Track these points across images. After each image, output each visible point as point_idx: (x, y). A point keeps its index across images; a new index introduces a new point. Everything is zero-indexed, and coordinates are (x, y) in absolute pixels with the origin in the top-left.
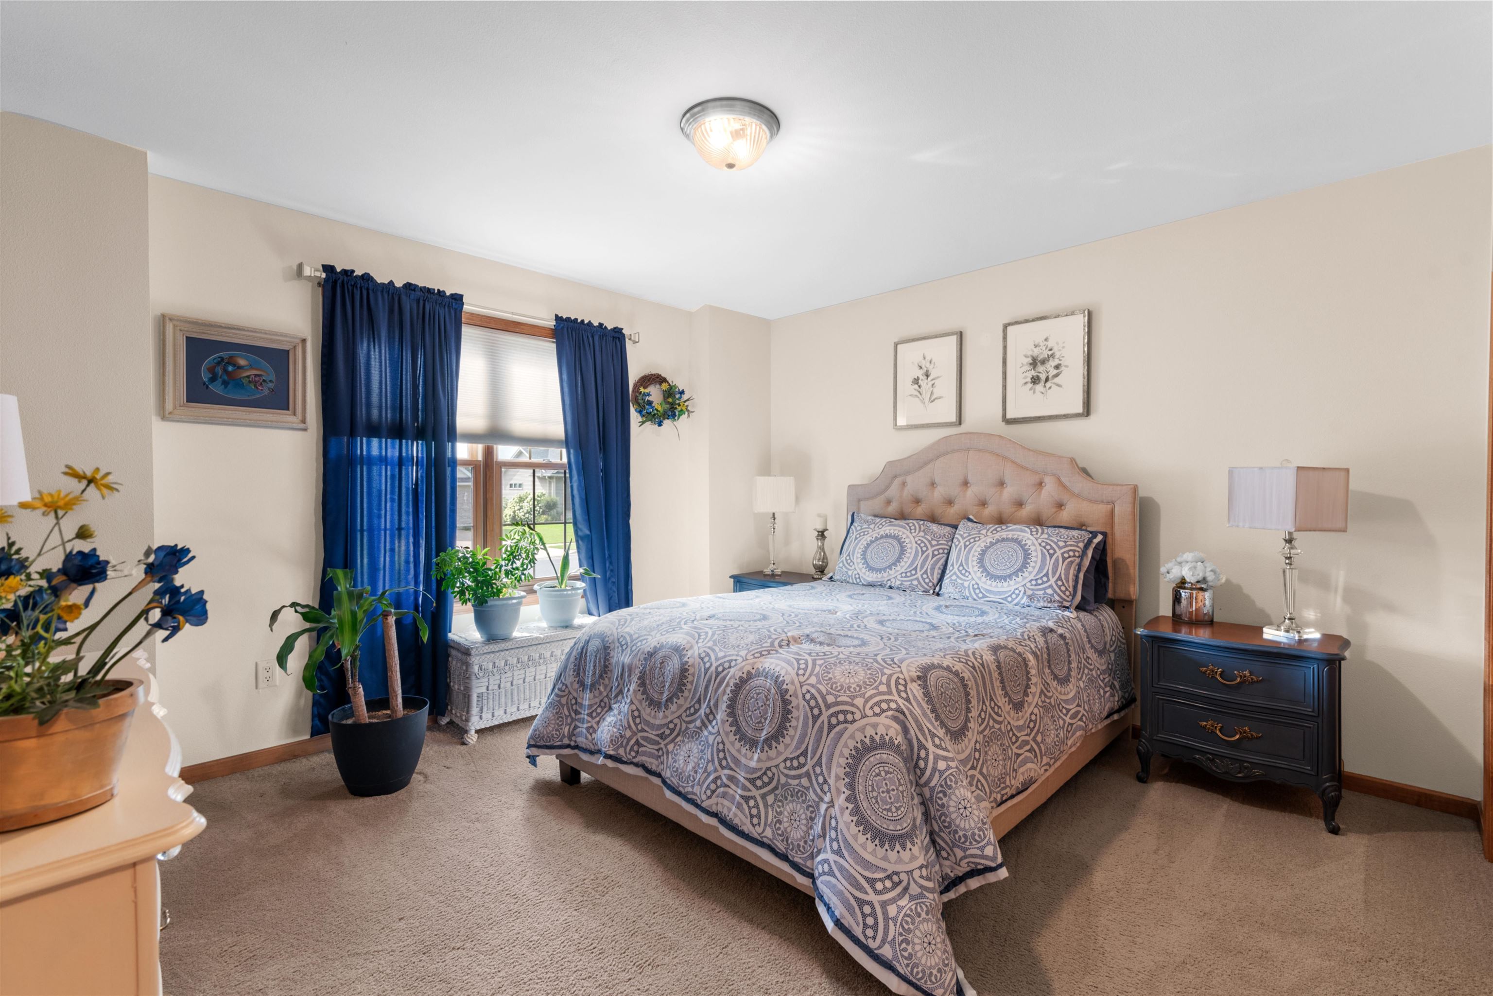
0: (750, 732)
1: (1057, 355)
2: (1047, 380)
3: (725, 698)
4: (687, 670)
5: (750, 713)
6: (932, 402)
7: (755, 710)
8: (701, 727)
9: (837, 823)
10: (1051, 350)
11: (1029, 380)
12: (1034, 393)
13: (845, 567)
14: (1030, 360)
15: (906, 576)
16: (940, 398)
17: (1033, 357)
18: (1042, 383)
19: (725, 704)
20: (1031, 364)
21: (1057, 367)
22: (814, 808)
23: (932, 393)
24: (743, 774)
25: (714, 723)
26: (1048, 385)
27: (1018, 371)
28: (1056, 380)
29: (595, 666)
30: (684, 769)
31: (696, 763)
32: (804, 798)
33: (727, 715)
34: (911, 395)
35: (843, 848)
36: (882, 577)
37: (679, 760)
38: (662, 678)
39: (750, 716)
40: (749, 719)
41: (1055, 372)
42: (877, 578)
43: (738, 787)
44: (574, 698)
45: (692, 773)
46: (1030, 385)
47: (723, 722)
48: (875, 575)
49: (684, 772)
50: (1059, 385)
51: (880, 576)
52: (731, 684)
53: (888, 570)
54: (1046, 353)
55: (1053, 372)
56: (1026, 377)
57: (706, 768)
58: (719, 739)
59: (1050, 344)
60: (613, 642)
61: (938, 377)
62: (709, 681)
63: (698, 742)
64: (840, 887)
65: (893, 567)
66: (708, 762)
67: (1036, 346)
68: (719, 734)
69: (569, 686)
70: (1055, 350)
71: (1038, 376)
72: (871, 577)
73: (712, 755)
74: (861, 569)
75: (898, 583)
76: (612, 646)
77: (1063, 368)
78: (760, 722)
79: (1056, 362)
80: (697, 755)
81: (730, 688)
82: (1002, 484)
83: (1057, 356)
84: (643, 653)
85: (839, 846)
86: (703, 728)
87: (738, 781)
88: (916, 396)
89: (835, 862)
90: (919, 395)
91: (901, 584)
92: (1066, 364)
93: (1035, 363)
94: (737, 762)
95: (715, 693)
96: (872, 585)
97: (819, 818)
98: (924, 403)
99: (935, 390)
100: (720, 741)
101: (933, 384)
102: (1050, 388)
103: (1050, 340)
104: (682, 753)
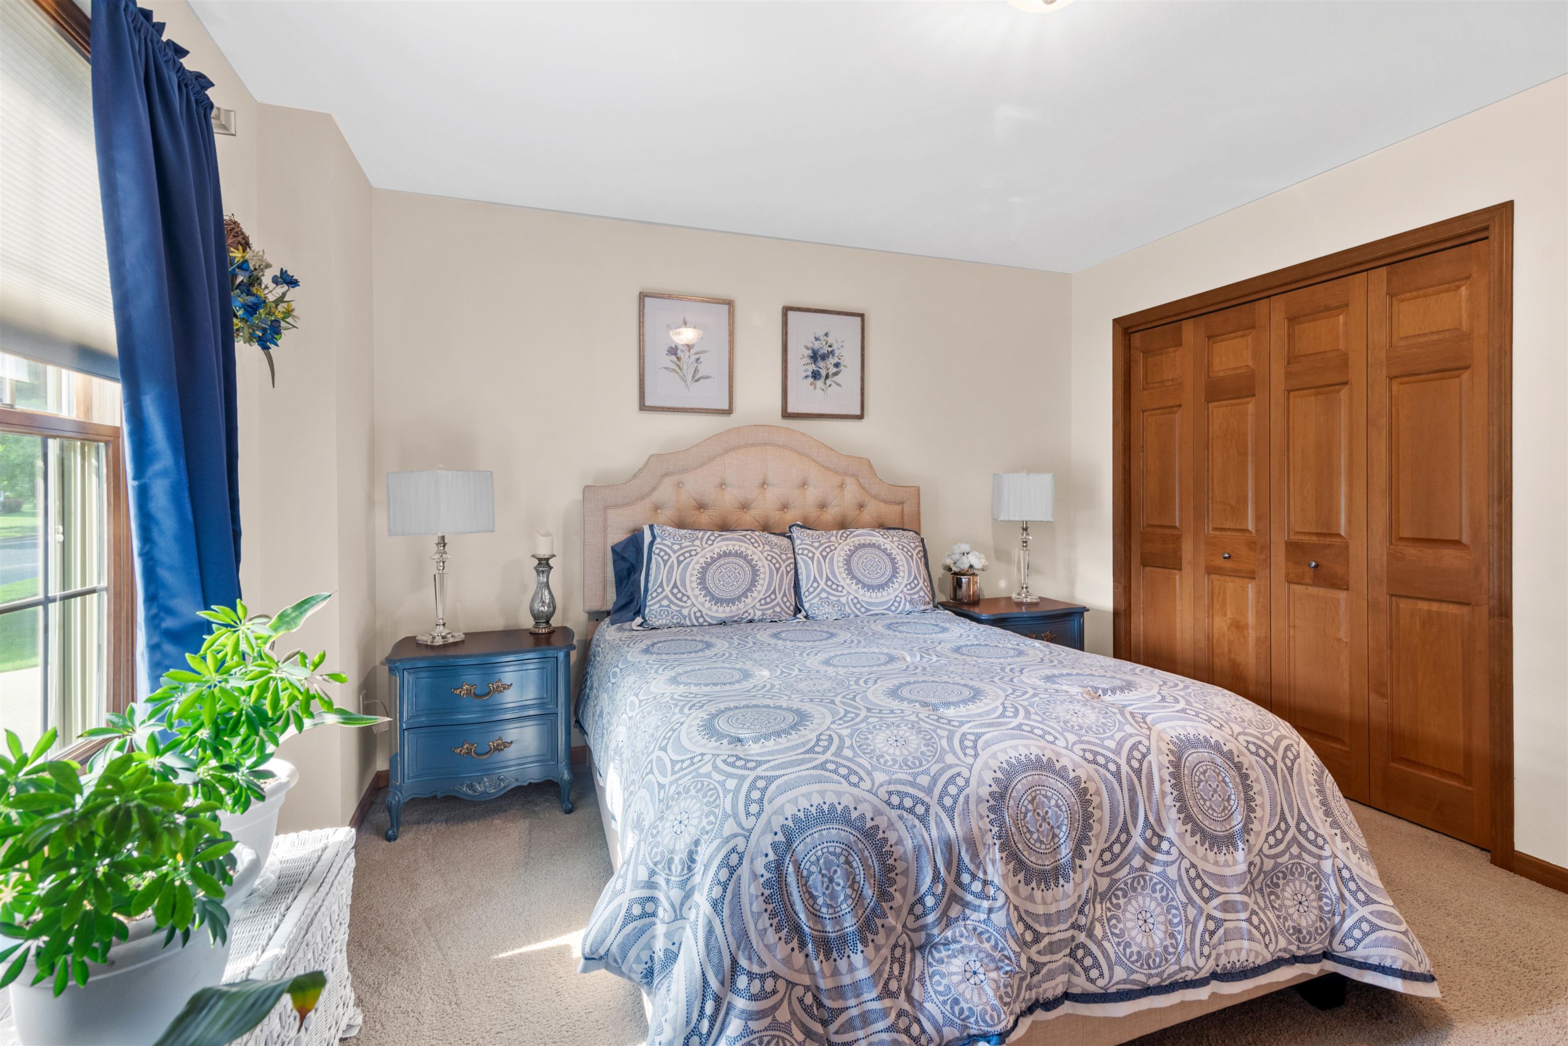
0: (1218, 829)
1: (837, 353)
2: (827, 377)
3: (1169, 800)
4: (1086, 790)
5: (1208, 803)
6: (696, 381)
7: (1213, 796)
8: (1144, 865)
9: (1350, 871)
10: (830, 346)
11: (810, 373)
12: (815, 388)
13: (675, 604)
14: (810, 352)
15: (766, 603)
16: (707, 377)
17: (813, 349)
18: (823, 379)
19: (1174, 810)
20: (811, 357)
21: (837, 365)
22: (1316, 875)
23: (696, 371)
24: (1236, 889)
25: (1165, 846)
26: (829, 382)
27: (799, 365)
28: (836, 378)
29: (852, 882)
30: (1151, 945)
31: (1164, 923)
32: (1299, 870)
33: (1183, 824)
34: (666, 368)
35: (1369, 893)
36: (738, 609)
37: (1133, 939)
38: (1045, 825)
39: (1210, 807)
40: (1210, 812)
41: (835, 370)
42: (731, 611)
43: (1237, 912)
44: (807, 988)
45: (1168, 942)
46: (811, 380)
47: (1181, 836)
48: (728, 609)
49: (1153, 949)
50: (838, 385)
51: (734, 608)
52: (1167, 777)
53: (743, 599)
54: (826, 349)
55: (833, 370)
56: (806, 371)
57: (1186, 916)
58: (1186, 864)
59: (830, 340)
60: (878, 812)
61: (704, 352)
62: (1132, 789)
63: (1149, 891)
64: (1391, 934)
65: (749, 594)
66: (1185, 906)
67: (817, 339)
68: (1184, 857)
69: (782, 970)
70: (835, 347)
71: (818, 372)
72: (723, 612)
73: (1186, 893)
74: (703, 604)
75: (759, 613)
76: (882, 822)
77: (842, 368)
78: (1225, 808)
79: (835, 360)
80: (1159, 910)
81: (1169, 784)
82: (804, 485)
83: (836, 355)
84: (979, 800)
85: (1365, 894)
86: (1147, 864)
87: (1233, 903)
88: (674, 370)
89: (1371, 913)
90: (677, 369)
91: (763, 614)
92: (845, 364)
93: (815, 356)
94: (1221, 879)
95: (1150, 802)
96: (723, 623)
97: (1328, 881)
98: (685, 381)
99: (700, 367)
100: (1188, 866)
101: (698, 359)
102: (830, 386)
103: (830, 335)
104: (1130, 924)
